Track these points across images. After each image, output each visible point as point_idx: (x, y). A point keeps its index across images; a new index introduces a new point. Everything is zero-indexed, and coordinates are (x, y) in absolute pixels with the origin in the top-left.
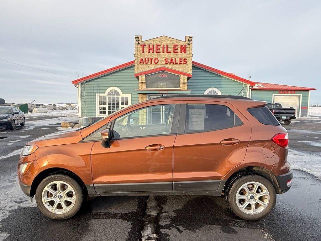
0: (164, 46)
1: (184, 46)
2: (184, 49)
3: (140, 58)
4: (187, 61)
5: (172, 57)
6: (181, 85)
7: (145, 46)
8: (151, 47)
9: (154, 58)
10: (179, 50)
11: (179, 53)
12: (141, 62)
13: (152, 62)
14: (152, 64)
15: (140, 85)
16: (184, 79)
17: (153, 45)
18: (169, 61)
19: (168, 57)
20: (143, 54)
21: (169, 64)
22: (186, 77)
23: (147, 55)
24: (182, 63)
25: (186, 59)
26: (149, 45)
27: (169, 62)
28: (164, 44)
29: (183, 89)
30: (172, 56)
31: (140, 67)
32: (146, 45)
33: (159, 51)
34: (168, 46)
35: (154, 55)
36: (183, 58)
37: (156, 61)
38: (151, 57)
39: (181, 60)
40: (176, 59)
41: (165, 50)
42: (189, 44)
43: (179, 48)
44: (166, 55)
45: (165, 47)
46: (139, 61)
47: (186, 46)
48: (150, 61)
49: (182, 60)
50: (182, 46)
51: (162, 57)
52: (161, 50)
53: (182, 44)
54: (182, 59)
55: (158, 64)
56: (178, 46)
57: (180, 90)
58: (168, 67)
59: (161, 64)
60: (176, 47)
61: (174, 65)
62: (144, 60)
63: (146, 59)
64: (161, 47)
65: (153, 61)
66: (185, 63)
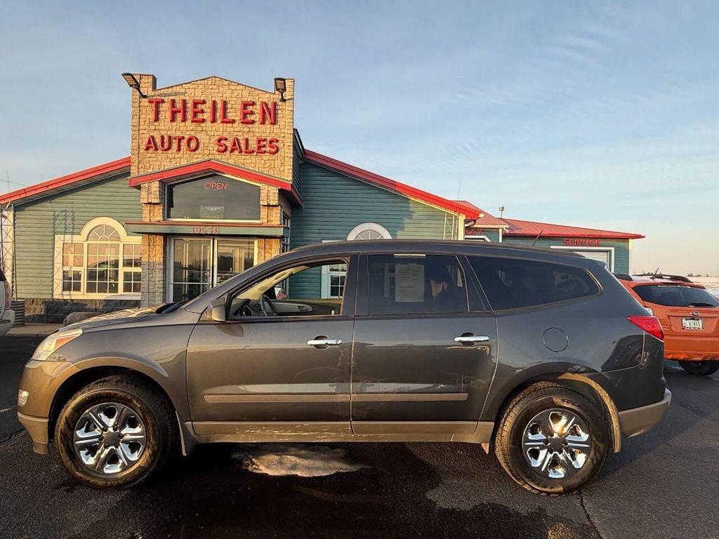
0: (214, 103)
1: (270, 106)
2: (270, 114)
3: (148, 136)
4: (280, 145)
5: (235, 134)
6: (264, 212)
7: (163, 101)
8: (179, 106)
9: (187, 137)
10: (257, 117)
11: (257, 125)
12: (150, 145)
13: (182, 148)
14: (181, 152)
15: (146, 209)
16: (270, 194)
17: (184, 102)
18: (229, 144)
19: (225, 135)
20: (156, 124)
21: (228, 153)
22: (274, 191)
23: (166, 127)
24: (265, 152)
25: (277, 141)
26: (173, 102)
27: (229, 149)
28: (214, 99)
29: (269, 223)
30: (236, 131)
31: (147, 159)
32: (166, 99)
33: (200, 116)
34: (225, 103)
35: (185, 129)
36: (268, 139)
37: (193, 144)
38: (179, 134)
39: (263, 143)
40: (247, 140)
41: (219, 114)
42: (283, 100)
43: (257, 109)
44: (220, 129)
45: (219, 106)
46: (144, 143)
47: (275, 104)
48: (175, 145)
49: (265, 143)
50: (265, 104)
51: (209, 133)
52: (207, 116)
53: (266, 100)
54: (265, 140)
55: (198, 152)
56: (253, 104)
57: (261, 226)
58: (226, 161)
59: (208, 153)
60: (250, 108)
61: (243, 157)
62: (158, 141)
63: (162, 138)
64: (207, 107)
65: (184, 143)
66: (273, 150)
